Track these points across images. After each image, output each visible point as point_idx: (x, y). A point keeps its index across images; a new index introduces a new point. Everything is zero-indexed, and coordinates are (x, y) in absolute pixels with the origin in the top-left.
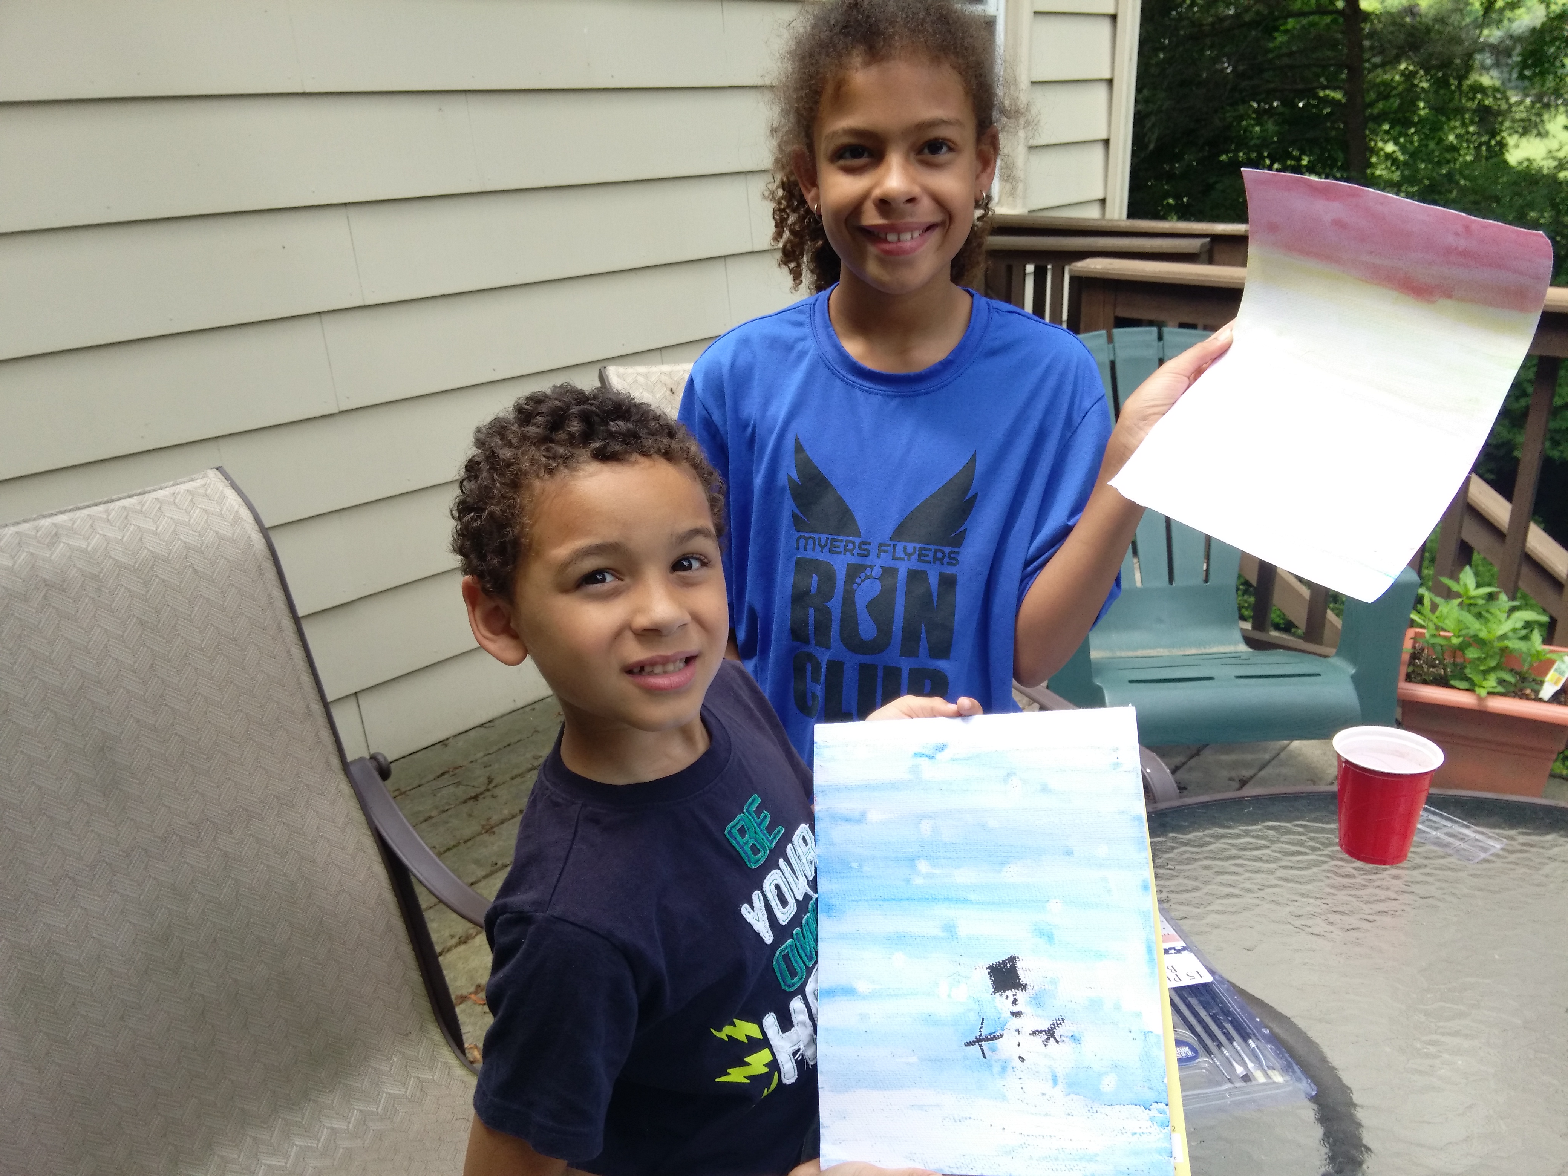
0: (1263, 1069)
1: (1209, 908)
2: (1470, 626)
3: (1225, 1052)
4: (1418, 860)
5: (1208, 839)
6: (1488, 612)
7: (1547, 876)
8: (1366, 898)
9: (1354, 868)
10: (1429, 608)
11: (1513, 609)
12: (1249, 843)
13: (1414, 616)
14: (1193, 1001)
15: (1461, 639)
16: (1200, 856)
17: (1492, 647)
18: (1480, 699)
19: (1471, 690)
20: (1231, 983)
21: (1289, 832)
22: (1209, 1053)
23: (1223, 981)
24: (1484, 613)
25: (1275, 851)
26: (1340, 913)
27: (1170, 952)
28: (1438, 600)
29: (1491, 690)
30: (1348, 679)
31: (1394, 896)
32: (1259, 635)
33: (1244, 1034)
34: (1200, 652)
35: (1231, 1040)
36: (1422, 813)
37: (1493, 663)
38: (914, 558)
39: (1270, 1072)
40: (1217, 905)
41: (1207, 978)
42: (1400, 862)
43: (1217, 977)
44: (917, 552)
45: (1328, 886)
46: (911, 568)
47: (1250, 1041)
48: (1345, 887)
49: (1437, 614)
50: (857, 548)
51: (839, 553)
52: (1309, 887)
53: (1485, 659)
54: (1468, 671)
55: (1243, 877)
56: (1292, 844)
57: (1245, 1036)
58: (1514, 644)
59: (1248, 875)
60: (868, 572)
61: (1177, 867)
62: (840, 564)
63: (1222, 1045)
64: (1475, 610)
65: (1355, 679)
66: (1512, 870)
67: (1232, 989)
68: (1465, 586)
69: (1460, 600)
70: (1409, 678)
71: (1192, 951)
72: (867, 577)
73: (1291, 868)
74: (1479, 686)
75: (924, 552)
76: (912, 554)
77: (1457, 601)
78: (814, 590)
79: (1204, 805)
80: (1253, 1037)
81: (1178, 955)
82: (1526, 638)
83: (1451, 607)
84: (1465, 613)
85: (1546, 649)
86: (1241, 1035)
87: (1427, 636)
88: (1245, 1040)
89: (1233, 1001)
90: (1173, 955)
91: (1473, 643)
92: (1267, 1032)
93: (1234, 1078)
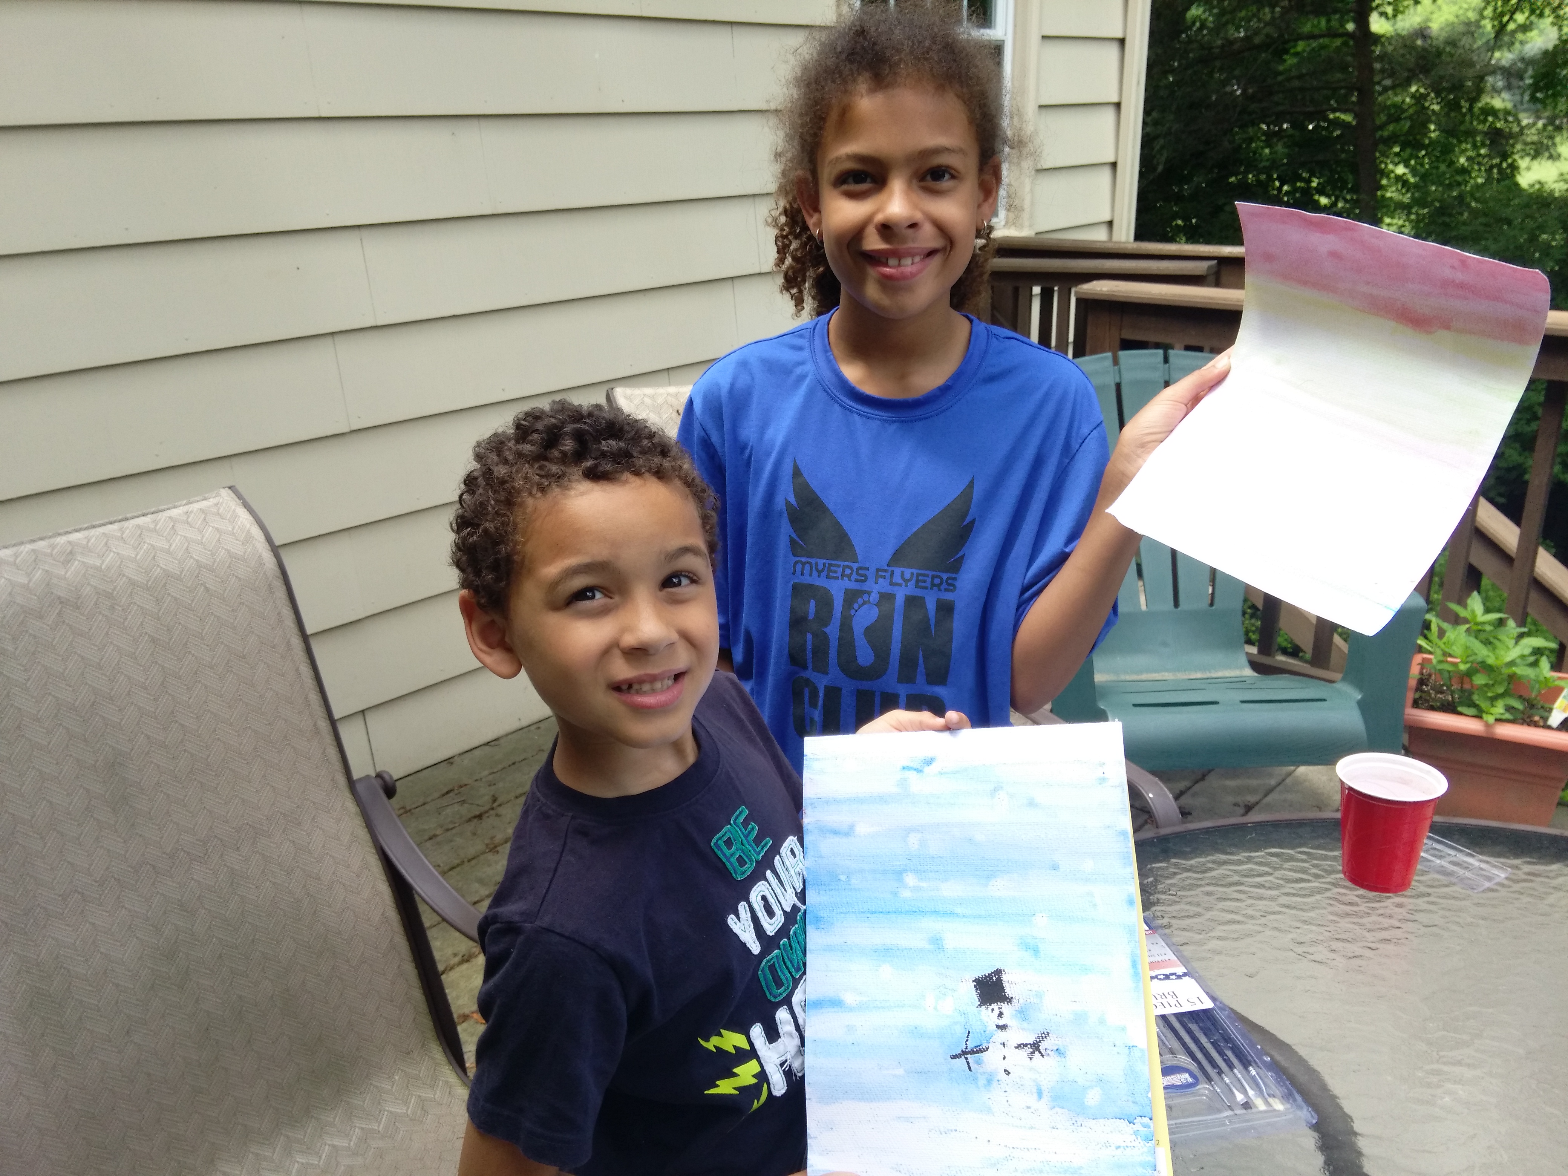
0: (1264, 1097)
1: (1211, 934)
2: (1476, 651)
3: (1227, 1080)
4: (1422, 889)
5: (1210, 865)
6: (1496, 638)
7: (1552, 906)
8: (1368, 926)
9: (1358, 896)
10: (1436, 633)
11: (1521, 636)
12: (1252, 870)
13: (1421, 642)
14: (1194, 1027)
15: (1468, 665)
16: (1202, 883)
17: (1500, 674)
18: (1487, 725)
19: (1479, 717)
20: (1231, 1009)
21: (1291, 859)
22: (1209, 1079)
23: (1224, 1007)
24: (1492, 640)
25: (1277, 878)
26: (1343, 940)
27: (1171, 977)
28: (1445, 626)
29: (1499, 717)
30: (1354, 705)
31: (1398, 924)
32: (1265, 660)
33: (1244, 1061)
34: (1205, 676)
35: (1231, 1066)
36: (1425, 841)
37: (1501, 690)
38: (912, 584)
39: (1271, 1100)
40: (1219, 931)
41: (1208, 1004)
42: (1405, 889)
43: (1218, 1003)
44: (914, 578)
45: (1331, 913)
46: (909, 594)
47: (1251, 1068)
48: (1348, 915)
49: (1445, 639)
50: (854, 573)
51: (837, 578)
52: (1311, 914)
53: (1493, 685)
54: (1475, 697)
55: (1245, 903)
56: (1295, 871)
57: (1246, 1063)
58: (1522, 671)
59: (1250, 901)
60: (865, 597)
61: (1179, 893)
62: (837, 589)
63: (1223, 1072)
64: (1483, 636)
65: (1362, 705)
66: (1517, 899)
67: (1232, 1015)
68: (1473, 612)
69: (1467, 626)
70: (1416, 704)
71: (1193, 977)
72: (864, 603)
73: (1294, 895)
74: (1487, 713)
75: (921, 578)
76: (909, 580)
77: (1465, 627)
78: (811, 616)
79: (1207, 831)
80: (1253, 1064)
81: (1179, 981)
82: (1535, 664)
83: (1459, 633)
84: (1473, 639)
85: (1554, 676)
86: (1242, 1062)
87: (1434, 661)
88: (1246, 1068)
89: (1234, 1027)
90: (1173, 981)
91: (1480, 670)
92: (1268, 1059)
93: (1234, 1106)
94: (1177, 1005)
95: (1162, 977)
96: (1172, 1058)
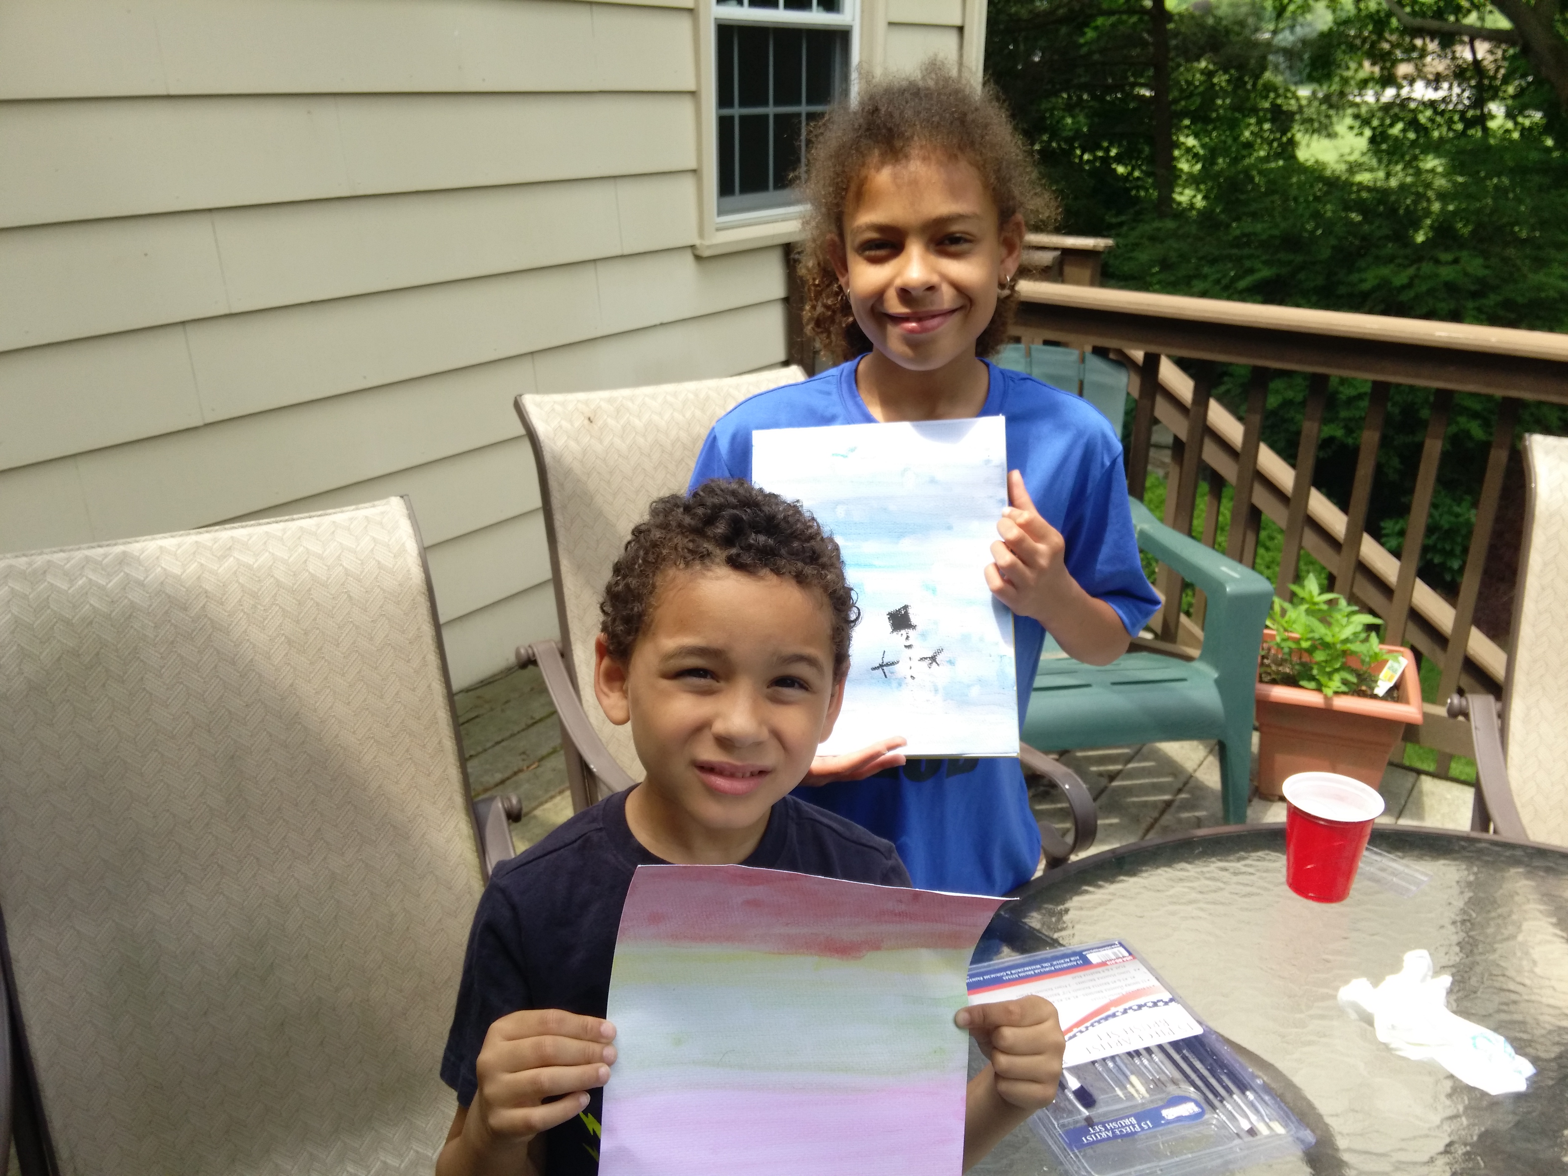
0: (1265, 1121)
2: (1315, 629)
3: (1229, 1106)
4: (1358, 897)
6: (1332, 617)
10: (1279, 612)
11: (1353, 613)
12: (1207, 886)
13: (1266, 619)
14: (1189, 1055)
15: (1308, 642)
17: (1336, 649)
19: (1319, 689)
20: (1216, 1032)
22: (1214, 1108)
23: (1208, 1031)
24: (1329, 619)
25: (1230, 893)
27: (1161, 1004)
28: (1287, 605)
29: (1336, 689)
30: (1213, 683)
31: (1344, 934)
33: (1241, 1086)
35: (1230, 1093)
36: (1363, 852)
37: (1338, 666)
39: (1271, 1123)
41: (1198, 1031)
42: (1345, 898)
43: (1205, 1028)
47: (1248, 1093)
49: (1287, 618)
53: (1330, 661)
54: (1315, 672)
57: (1243, 1087)
58: (1355, 647)
63: (1223, 1098)
64: (1319, 615)
65: (1218, 683)
67: (1220, 1038)
68: (1310, 592)
69: (1306, 606)
70: (1262, 679)
71: (1178, 1003)
73: (1248, 910)
74: (1326, 686)
77: (1304, 607)
80: (1249, 1087)
81: (1167, 1006)
82: (1366, 640)
83: (1300, 614)
84: (1311, 618)
85: (1381, 649)
86: (1239, 1087)
87: (1278, 639)
88: (1243, 1093)
89: (1225, 1051)
90: (1161, 1008)
91: (1319, 646)
92: (1259, 1082)
93: (1242, 1134)
94: (1170, 1032)
95: (1151, 1004)
96: (1175, 1087)
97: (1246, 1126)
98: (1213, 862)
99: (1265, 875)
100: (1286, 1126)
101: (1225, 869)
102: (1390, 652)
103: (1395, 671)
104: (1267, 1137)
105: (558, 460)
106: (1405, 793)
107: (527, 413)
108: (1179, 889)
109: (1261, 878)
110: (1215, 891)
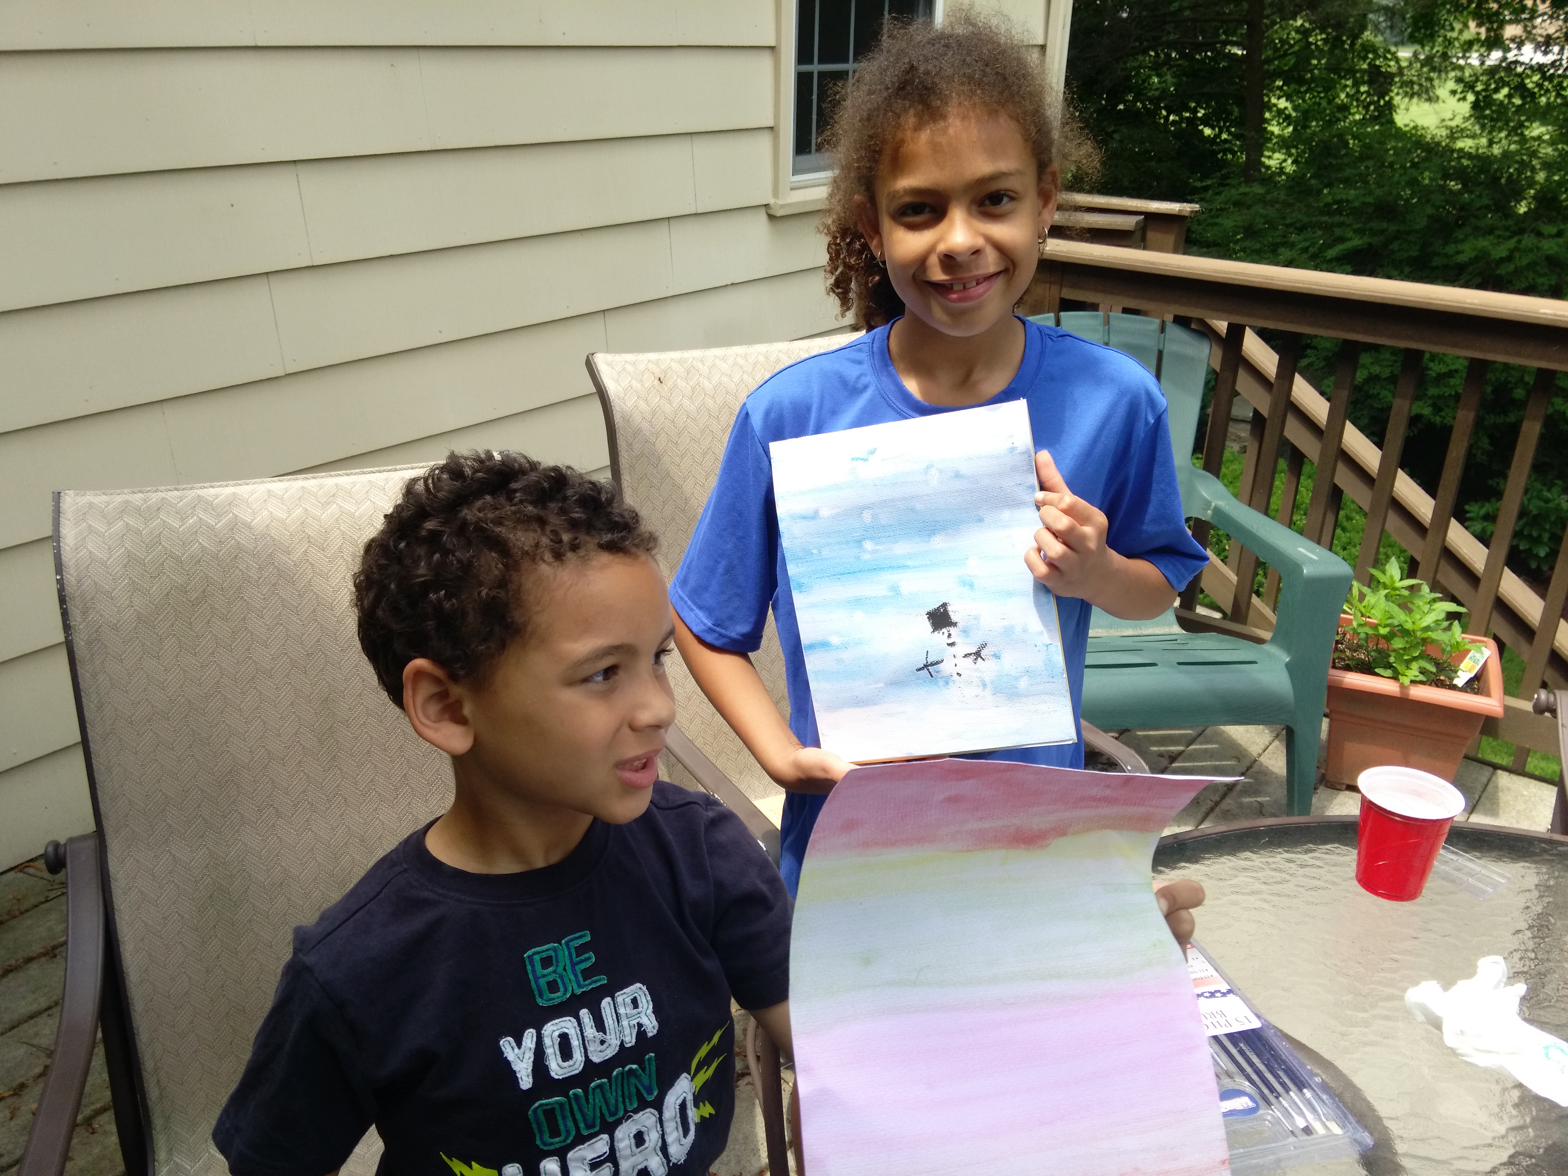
0: (1322, 1120)
2: (1395, 615)
3: (1284, 1102)
4: (1431, 896)
6: (1413, 604)
9: (1374, 904)
10: (1357, 597)
11: (1434, 600)
12: (1272, 879)
13: (1345, 607)
15: (1387, 629)
16: (1227, 892)
17: (1416, 637)
18: (1402, 686)
19: (1395, 678)
20: (1275, 1027)
21: (1306, 864)
22: (1269, 1104)
23: (1267, 1025)
24: (1409, 605)
25: (1295, 885)
27: (1218, 995)
28: (1365, 590)
29: (1414, 678)
30: (1283, 667)
31: (1415, 934)
32: (1186, 614)
33: (1299, 1083)
34: (1136, 633)
35: (1287, 1090)
36: (1440, 851)
37: (1416, 654)
39: (1328, 1124)
41: (1256, 1024)
42: (1417, 896)
43: (1263, 1021)
47: (1305, 1091)
49: (1365, 603)
53: (1409, 648)
54: (1392, 659)
55: (1270, 913)
56: (1309, 878)
57: (1301, 1085)
58: (1435, 635)
59: (1273, 911)
63: (1280, 1096)
64: (1400, 601)
65: (1290, 667)
67: (1279, 1034)
68: (1392, 577)
69: (1387, 591)
70: (1336, 665)
71: (1236, 994)
73: (1315, 904)
74: (1403, 675)
77: (1384, 592)
79: (1223, 835)
80: (1307, 1085)
81: (1224, 998)
82: (1449, 628)
83: (1379, 599)
84: (1390, 604)
85: (1463, 638)
86: (1295, 1084)
87: (1355, 624)
88: (1301, 1090)
89: (1283, 1047)
90: (1218, 1001)
91: (1398, 633)
92: (1318, 1080)
93: (1297, 1132)
94: (1227, 1024)
95: (1208, 995)
96: (1229, 1080)
97: (1301, 1123)
98: (1280, 853)
99: (1333, 869)
100: (1343, 1127)
101: (1289, 861)
102: (1473, 641)
103: (1476, 662)
104: (1324, 1137)
105: (627, 420)
106: (1480, 788)
107: (598, 371)
108: (1242, 878)
109: (1330, 872)
110: (1280, 883)
